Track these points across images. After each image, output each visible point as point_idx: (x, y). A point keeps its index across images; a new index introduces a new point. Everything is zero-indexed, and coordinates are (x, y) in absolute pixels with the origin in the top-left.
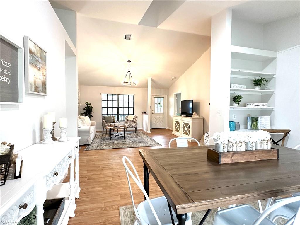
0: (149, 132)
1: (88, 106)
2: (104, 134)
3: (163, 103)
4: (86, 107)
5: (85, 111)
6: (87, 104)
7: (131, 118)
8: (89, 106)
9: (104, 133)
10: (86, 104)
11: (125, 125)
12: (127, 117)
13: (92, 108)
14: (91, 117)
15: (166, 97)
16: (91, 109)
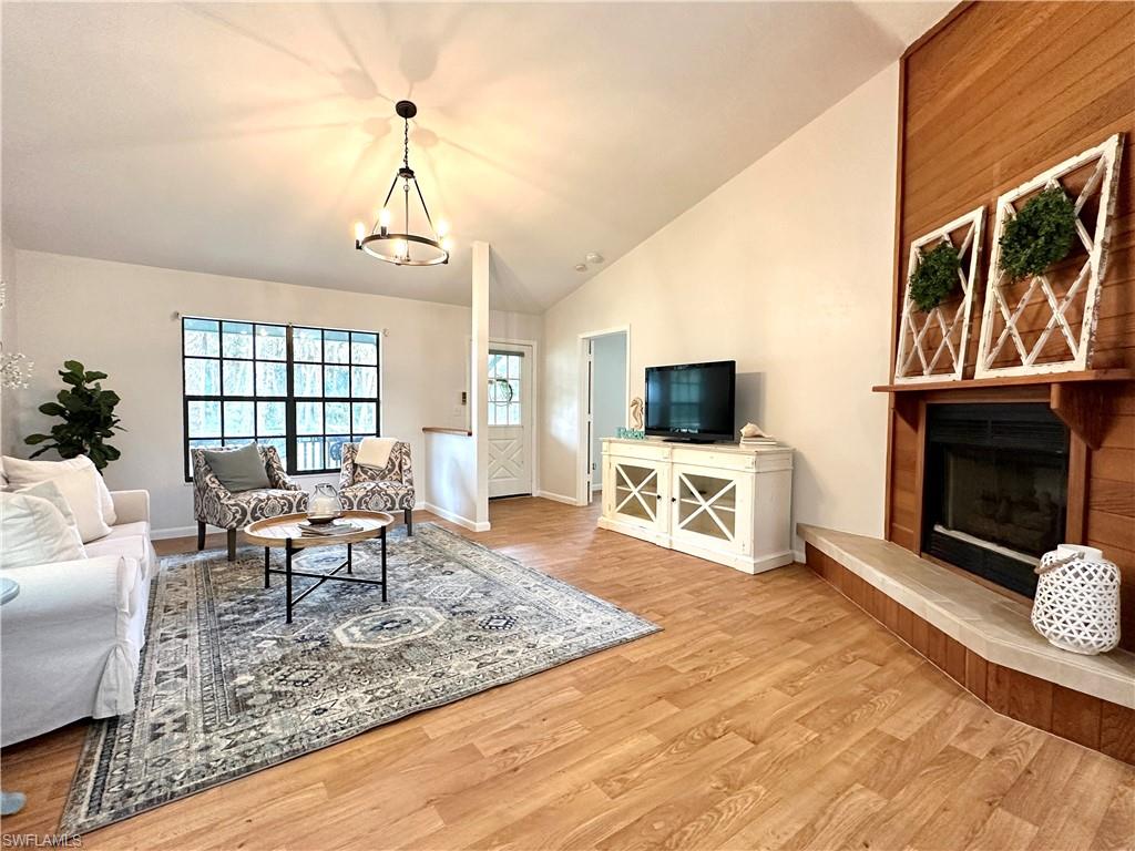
0: (483, 525)
1: (79, 385)
2: (212, 562)
3: (521, 380)
4: (62, 395)
5: (59, 420)
6: (74, 373)
7: (375, 453)
8: (90, 386)
9: (214, 555)
10: (67, 378)
11: (350, 495)
12: (353, 450)
13: (111, 399)
14: (104, 457)
15: (532, 353)
16: (104, 408)
